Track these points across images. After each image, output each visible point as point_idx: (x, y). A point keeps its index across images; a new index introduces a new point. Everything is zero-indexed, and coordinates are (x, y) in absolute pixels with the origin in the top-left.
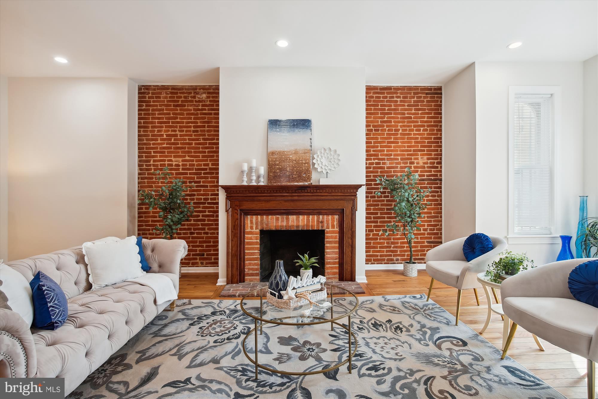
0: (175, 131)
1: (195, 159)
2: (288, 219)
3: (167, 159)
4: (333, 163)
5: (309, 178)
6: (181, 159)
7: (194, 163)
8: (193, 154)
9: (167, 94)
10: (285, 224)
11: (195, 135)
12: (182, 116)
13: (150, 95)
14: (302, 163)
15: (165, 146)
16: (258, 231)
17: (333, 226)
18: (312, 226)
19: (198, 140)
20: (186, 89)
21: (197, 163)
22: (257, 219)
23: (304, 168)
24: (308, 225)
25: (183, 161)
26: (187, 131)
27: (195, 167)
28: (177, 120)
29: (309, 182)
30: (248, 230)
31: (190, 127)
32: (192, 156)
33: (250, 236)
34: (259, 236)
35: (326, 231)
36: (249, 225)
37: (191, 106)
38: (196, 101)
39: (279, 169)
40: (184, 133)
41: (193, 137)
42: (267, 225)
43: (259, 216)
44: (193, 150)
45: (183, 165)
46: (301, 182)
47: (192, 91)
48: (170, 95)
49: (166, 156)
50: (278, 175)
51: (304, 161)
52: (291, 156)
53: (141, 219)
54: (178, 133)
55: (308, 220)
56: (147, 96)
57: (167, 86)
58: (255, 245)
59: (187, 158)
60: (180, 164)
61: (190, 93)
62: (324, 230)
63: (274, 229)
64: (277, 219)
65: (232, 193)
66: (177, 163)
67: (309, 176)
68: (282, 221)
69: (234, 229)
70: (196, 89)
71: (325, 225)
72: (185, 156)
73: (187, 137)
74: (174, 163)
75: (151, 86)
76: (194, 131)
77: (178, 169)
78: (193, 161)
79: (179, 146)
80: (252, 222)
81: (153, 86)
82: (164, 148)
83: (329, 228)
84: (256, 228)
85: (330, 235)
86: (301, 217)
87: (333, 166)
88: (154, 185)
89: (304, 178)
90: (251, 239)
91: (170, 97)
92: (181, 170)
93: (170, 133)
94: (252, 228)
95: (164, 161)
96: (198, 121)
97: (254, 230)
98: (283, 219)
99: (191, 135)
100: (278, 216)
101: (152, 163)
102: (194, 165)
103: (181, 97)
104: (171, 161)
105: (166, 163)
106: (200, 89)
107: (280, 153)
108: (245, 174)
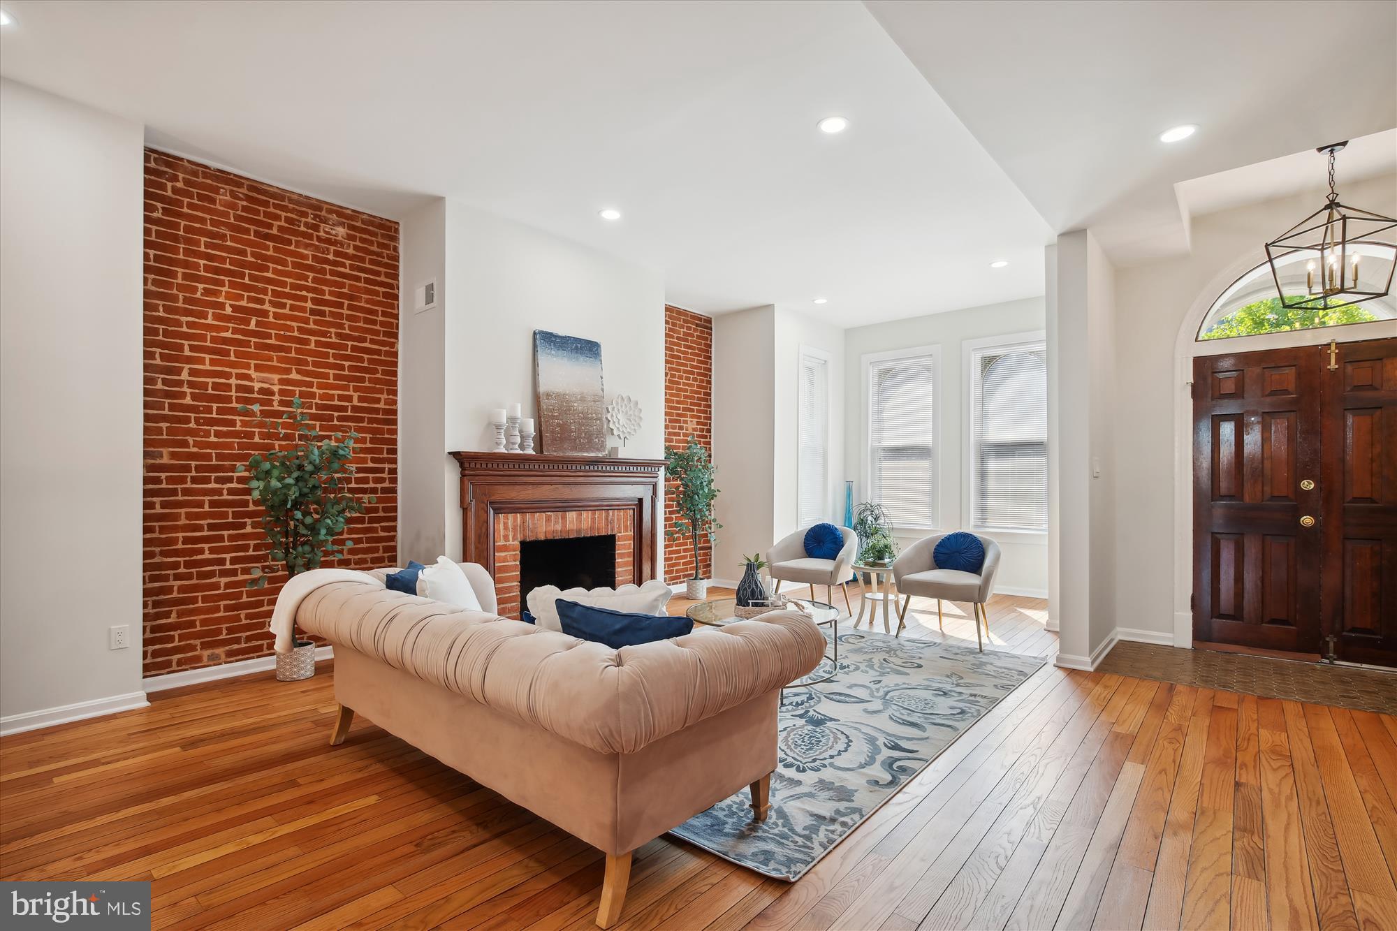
0: (262, 302)
1: (315, 380)
2: (564, 518)
3: (234, 371)
4: (633, 422)
5: (602, 446)
6: (276, 377)
7: (314, 390)
8: (310, 368)
9: (233, 194)
10: (559, 527)
11: (316, 322)
12: (279, 267)
13: (180, 185)
14: (592, 419)
15: (228, 335)
16: (517, 543)
17: (626, 528)
18: (598, 529)
19: (324, 334)
20: (290, 200)
21: (321, 391)
22: (515, 520)
23: (595, 427)
24: (592, 528)
25: (281, 382)
26: (293, 308)
27: (317, 401)
28: (265, 274)
29: (604, 453)
30: (501, 543)
31: (304, 299)
32: (308, 374)
33: (503, 554)
34: (518, 552)
35: (617, 538)
36: (502, 533)
37: (307, 246)
38: (319, 239)
39: (559, 425)
40: (287, 311)
41: (312, 326)
42: (532, 532)
43: (518, 515)
44: (310, 359)
45: (281, 392)
46: (593, 452)
47: (310, 211)
48: (245, 203)
49: (233, 365)
50: (558, 437)
51: (594, 415)
52: (576, 404)
53: (153, 535)
54: (267, 307)
55: (593, 519)
56: (169, 185)
57: (235, 175)
58: (513, 572)
59: (294, 376)
60: (276, 388)
61: (305, 214)
62: (613, 536)
63: (542, 537)
64: (548, 519)
65: (478, 469)
66: (266, 386)
67: (603, 441)
68: (556, 522)
69: (479, 543)
70: (320, 209)
71: (616, 526)
72: (288, 371)
73: (294, 324)
74: (257, 386)
75: (182, 159)
76: (313, 312)
77: (270, 403)
78: (310, 385)
79: (273, 342)
80: (505, 525)
81: (189, 161)
82: (225, 341)
83: (620, 533)
84: (514, 539)
85: (622, 543)
86: (584, 514)
87: (633, 428)
88: (190, 440)
89: (597, 444)
90: (505, 559)
91: (244, 209)
92: (275, 404)
93: (244, 303)
94: (506, 538)
95: (228, 375)
96: (324, 288)
97: (511, 542)
98: (557, 517)
99: (306, 321)
100: (549, 513)
101: (184, 376)
102: (313, 395)
103: (278, 218)
104: (248, 377)
105: (233, 381)
106: (330, 211)
107: (558, 395)
108: (503, 431)
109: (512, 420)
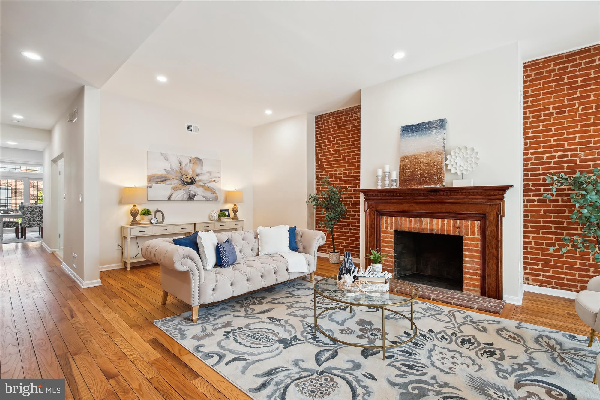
0: (338, 147)
1: (352, 168)
2: (421, 222)
3: (333, 169)
4: (469, 162)
5: (441, 181)
6: (343, 169)
7: (352, 171)
8: (351, 164)
9: (333, 118)
10: (418, 226)
11: (352, 148)
12: (343, 134)
13: (323, 122)
14: (434, 165)
15: (332, 159)
16: (392, 231)
17: (473, 233)
18: (447, 230)
19: (354, 152)
20: (346, 112)
21: (354, 171)
22: (392, 220)
23: (435, 170)
24: (443, 229)
25: (344, 170)
26: (347, 146)
27: (353, 175)
28: (340, 138)
29: (441, 185)
30: (384, 229)
31: (349, 142)
32: (350, 166)
33: (385, 235)
34: (393, 235)
35: (464, 238)
36: (385, 225)
37: (349, 124)
38: (353, 120)
39: (410, 172)
40: (345, 147)
41: (351, 150)
42: (400, 226)
43: (393, 218)
44: (351, 161)
45: (344, 173)
46: (432, 185)
47: (350, 112)
48: (335, 119)
49: (333, 167)
50: (408, 179)
51: (435, 163)
52: (422, 159)
53: (318, 215)
54: (341, 148)
55: (443, 225)
56: (321, 123)
57: (333, 112)
58: (390, 244)
59: (347, 168)
60: (342, 173)
61: (349, 114)
62: (462, 236)
63: (407, 230)
64: (410, 221)
65: (369, 196)
66: (340, 172)
67: (441, 178)
68: (416, 223)
69: (371, 228)
70: (353, 110)
71: (464, 231)
72: (345, 166)
73: (347, 151)
74: (338, 172)
75: (323, 115)
76: (352, 145)
77: (341, 177)
78: (351, 169)
79: (342, 158)
80: (387, 223)
81: (325, 114)
82: (332, 161)
83: (468, 235)
84: (391, 228)
85: (469, 242)
86: (435, 221)
87: (470, 166)
89: (436, 180)
90: (386, 237)
91: (335, 121)
92: (342, 177)
93: (335, 149)
94: (387, 228)
95: (331, 171)
96: (354, 136)
97: (389, 230)
98: (416, 222)
99: (350, 149)
100: (411, 218)
101: (324, 173)
102: (351, 173)
103: (342, 119)
104: (336, 170)
105: (333, 172)
106: (356, 109)
107: (411, 157)
108: (380, 179)
109: (384, 174)
